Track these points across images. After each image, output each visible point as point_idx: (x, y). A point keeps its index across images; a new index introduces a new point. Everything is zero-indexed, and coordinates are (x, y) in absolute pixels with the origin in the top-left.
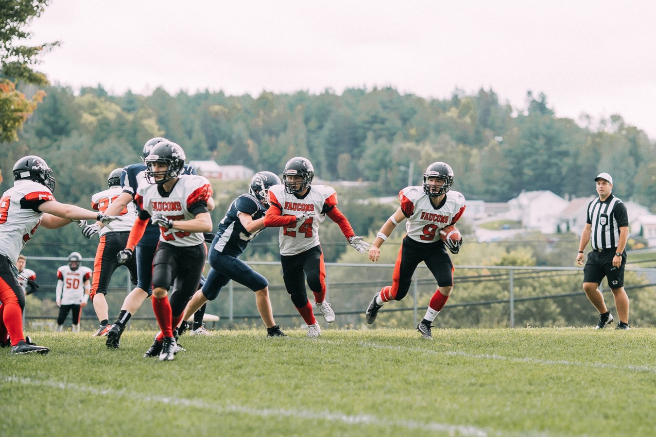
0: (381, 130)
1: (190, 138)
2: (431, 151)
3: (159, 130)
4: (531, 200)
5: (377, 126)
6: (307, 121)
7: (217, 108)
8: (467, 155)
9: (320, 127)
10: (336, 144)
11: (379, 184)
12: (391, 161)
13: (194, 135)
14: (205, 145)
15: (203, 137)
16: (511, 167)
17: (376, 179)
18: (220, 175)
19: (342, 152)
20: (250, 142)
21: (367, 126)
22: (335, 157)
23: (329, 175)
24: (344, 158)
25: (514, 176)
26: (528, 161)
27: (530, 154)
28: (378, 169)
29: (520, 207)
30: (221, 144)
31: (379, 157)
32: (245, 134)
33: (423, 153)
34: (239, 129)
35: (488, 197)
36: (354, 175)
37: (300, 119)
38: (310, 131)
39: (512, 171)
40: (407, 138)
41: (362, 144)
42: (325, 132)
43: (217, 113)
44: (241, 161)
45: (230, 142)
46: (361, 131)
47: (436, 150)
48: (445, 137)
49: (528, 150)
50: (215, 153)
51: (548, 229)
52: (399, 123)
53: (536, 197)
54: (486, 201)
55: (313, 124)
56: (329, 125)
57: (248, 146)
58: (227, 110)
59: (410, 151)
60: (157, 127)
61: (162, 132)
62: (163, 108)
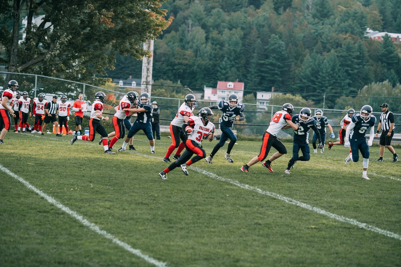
60: (379, 15)
61: (381, 18)
62: (383, 6)
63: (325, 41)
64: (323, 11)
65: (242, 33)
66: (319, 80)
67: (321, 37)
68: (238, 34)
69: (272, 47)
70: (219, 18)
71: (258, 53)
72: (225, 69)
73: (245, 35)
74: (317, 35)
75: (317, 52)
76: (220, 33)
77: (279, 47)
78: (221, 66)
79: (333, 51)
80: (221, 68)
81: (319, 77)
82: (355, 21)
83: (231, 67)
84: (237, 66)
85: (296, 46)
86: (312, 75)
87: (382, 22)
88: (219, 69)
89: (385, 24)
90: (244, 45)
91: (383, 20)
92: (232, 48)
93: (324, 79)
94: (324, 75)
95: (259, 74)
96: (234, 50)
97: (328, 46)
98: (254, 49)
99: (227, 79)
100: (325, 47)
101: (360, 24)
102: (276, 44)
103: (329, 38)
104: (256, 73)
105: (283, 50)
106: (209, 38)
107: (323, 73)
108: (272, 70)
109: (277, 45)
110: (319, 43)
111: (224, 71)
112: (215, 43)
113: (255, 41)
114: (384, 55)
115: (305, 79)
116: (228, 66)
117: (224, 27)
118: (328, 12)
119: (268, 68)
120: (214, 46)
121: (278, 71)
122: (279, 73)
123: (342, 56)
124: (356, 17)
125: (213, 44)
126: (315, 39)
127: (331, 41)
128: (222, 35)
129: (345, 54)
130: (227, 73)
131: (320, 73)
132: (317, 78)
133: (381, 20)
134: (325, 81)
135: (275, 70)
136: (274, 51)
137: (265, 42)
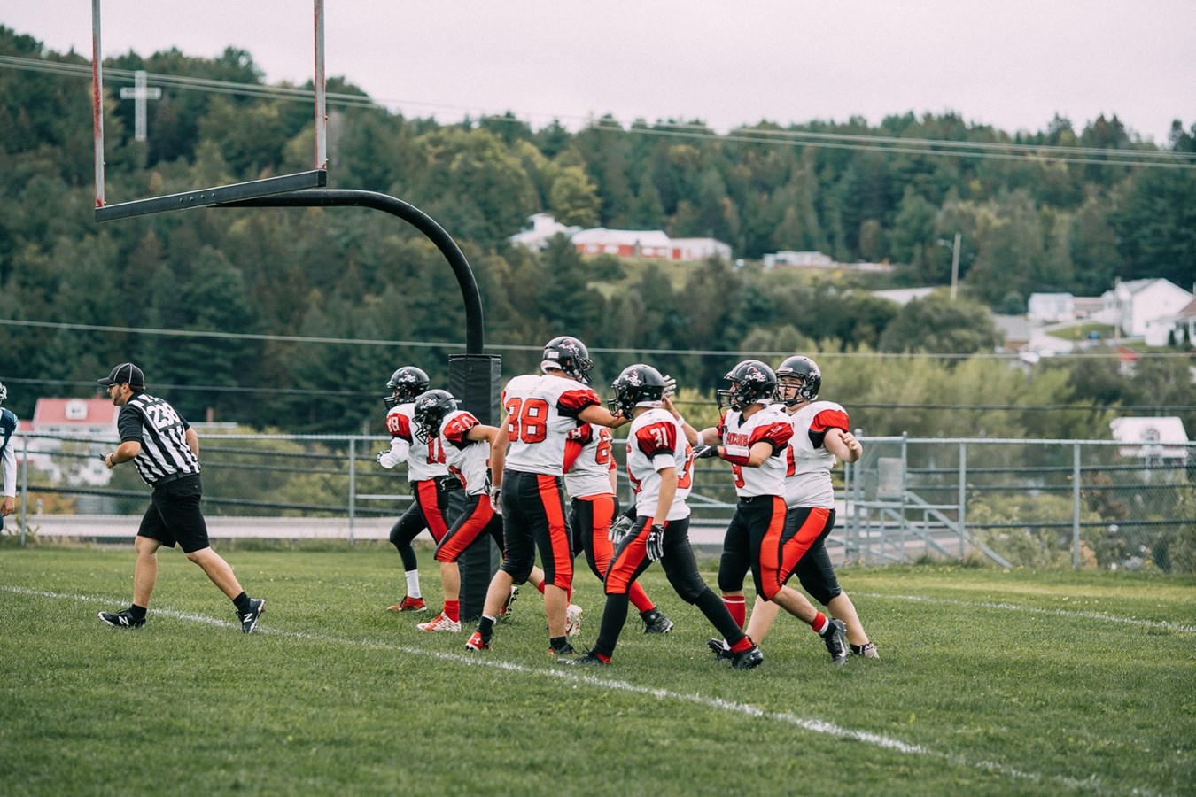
0: (928, 182)
1: (636, 194)
2: (991, 216)
3: (590, 182)
4: (1134, 293)
5: (921, 177)
6: (819, 168)
7: (682, 149)
8: (1049, 222)
9: (837, 179)
10: (859, 205)
11: (912, 268)
12: (932, 231)
13: (642, 191)
14: (658, 207)
15: (655, 193)
16: (1118, 241)
17: (908, 259)
18: (677, 253)
19: (867, 218)
20: (727, 201)
21: (906, 176)
22: (857, 225)
23: (846, 253)
24: (870, 226)
25: (1124, 255)
26: (1146, 231)
27: (1147, 221)
28: (910, 244)
29: (1119, 304)
30: (684, 205)
31: (914, 224)
32: (720, 188)
33: (979, 219)
34: (711, 180)
35: (1080, 287)
36: (881, 254)
37: (809, 166)
38: (823, 185)
39: (1119, 248)
40: (964, 195)
41: (898, 204)
42: (843, 186)
43: (681, 157)
44: (710, 232)
45: (696, 203)
46: (896, 184)
47: (1000, 215)
48: (1022, 193)
49: (1146, 213)
50: (673, 219)
51: (1157, 338)
52: (954, 172)
53: (1142, 289)
54: (1075, 294)
55: (828, 174)
56: (849, 175)
57: (724, 207)
58: (697, 152)
59: (962, 215)
60: (584, 178)
61: (594, 187)
62: (597, 149)
63: (370, 261)
64: (370, 171)
65: (114, 248)
66: (351, 381)
67: (359, 247)
68: (100, 249)
69: (205, 287)
70: (42, 203)
71: (162, 308)
72: (63, 360)
73: (124, 252)
74: (347, 245)
75: (345, 296)
76: (47, 249)
77: (226, 285)
78: (50, 351)
79: (390, 289)
80: (51, 359)
81: (350, 371)
82: (465, 197)
83: (80, 354)
84: (101, 348)
85: (284, 279)
86: (332, 366)
87: (597, 201)
88: (43, 361)
89: (606, 205)
90: (120, 285)
91: (599, 193)
92: (80, 295)
93: (366, 378)
94: (365, 365)
95: (169, 369)
96: (87, 301)
97: (380, 275)
98: (150, 293)
99: (68, 393)
100: (370, 281)
101: (482, 204)
102: (214, 275)
103: (382, 251)
104: (158, 367)
105: (238, 295)
106: (11, 269)
107: (361, 358)
108: (204, 357)
109: (219, 280)
110: (353, 270)
111: (58, 368)
112: (30, 280)
113: (151, 271)
114: (555, 297)
115: (308, 378)
116: (73, 351)
117: (59, 232)
118: (386, 172)
119: (194, 352)
120: (27, 291)
121: (223, 357)
122: (229, 365)
123: (419, 305)
124: (468, 185)
125: (24, 284)
126: (340, 256)
127: (388, 260)
128: (51, 256)
129: (428, 297)
130: (68, 372)
131: (354, 360)
132: (345, 375)
133: (592, 196)
134: (367, 383)
135: (213, 356)
136: (209, 298)
137: (182, 271)
